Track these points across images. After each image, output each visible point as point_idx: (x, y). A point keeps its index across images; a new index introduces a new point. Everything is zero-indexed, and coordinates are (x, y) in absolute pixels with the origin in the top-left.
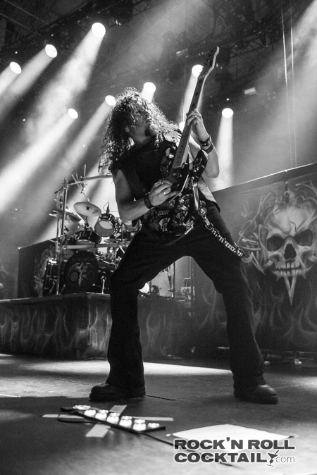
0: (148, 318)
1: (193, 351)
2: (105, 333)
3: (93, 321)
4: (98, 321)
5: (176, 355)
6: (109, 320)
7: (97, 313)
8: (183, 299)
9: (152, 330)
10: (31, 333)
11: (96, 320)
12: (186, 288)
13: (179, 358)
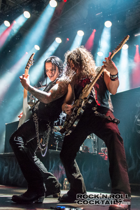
0: (83, 165)
1: (109, 186)
2: (58, 174)
3: (52, 166)
4: (55, 167)
5: (99, 188)
6: (61, 166)
7: (54, 162)
8: (103, 155)
9: (85, 172)
10: (16, 174)
11: (54, 165)
12: (104, 148)
13: (101, 189)
